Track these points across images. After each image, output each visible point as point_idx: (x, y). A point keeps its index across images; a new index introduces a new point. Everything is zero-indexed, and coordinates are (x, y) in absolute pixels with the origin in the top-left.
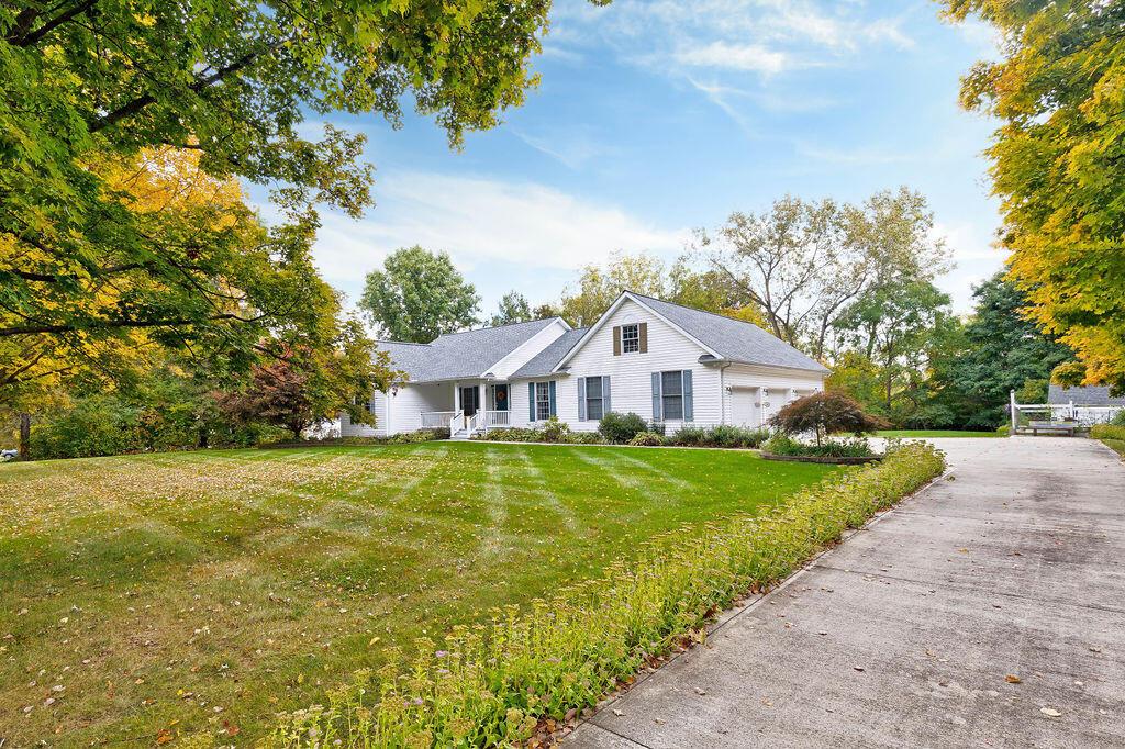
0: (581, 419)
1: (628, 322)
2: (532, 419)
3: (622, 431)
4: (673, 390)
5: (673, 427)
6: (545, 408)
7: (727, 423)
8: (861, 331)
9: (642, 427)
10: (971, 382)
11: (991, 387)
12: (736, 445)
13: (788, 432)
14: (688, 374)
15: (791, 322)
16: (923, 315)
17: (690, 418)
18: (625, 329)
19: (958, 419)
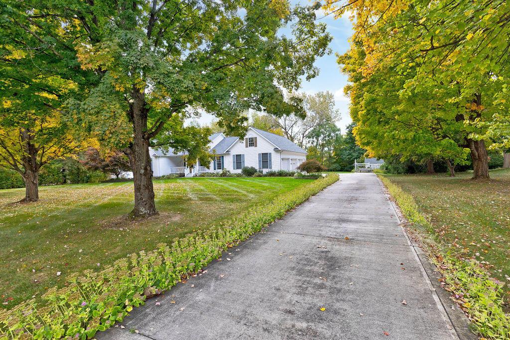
0: (234, 169)
1: (250, 137)
2: (215, 169)
3: (249, 172)
4: (265, 159)
5: (265, 171)
6: (220, 165)
7: (282, 169)
8: (315, 139)
9: (256, 171)
10: (345, 157)
11: (351, 158)
12: (286, 176)
13: (301, 171)
14: (270, 154)
15: (292, 136)
16: (332, 134)
17: (271, 168)
18: (249, 139)
19: (342, 168)
